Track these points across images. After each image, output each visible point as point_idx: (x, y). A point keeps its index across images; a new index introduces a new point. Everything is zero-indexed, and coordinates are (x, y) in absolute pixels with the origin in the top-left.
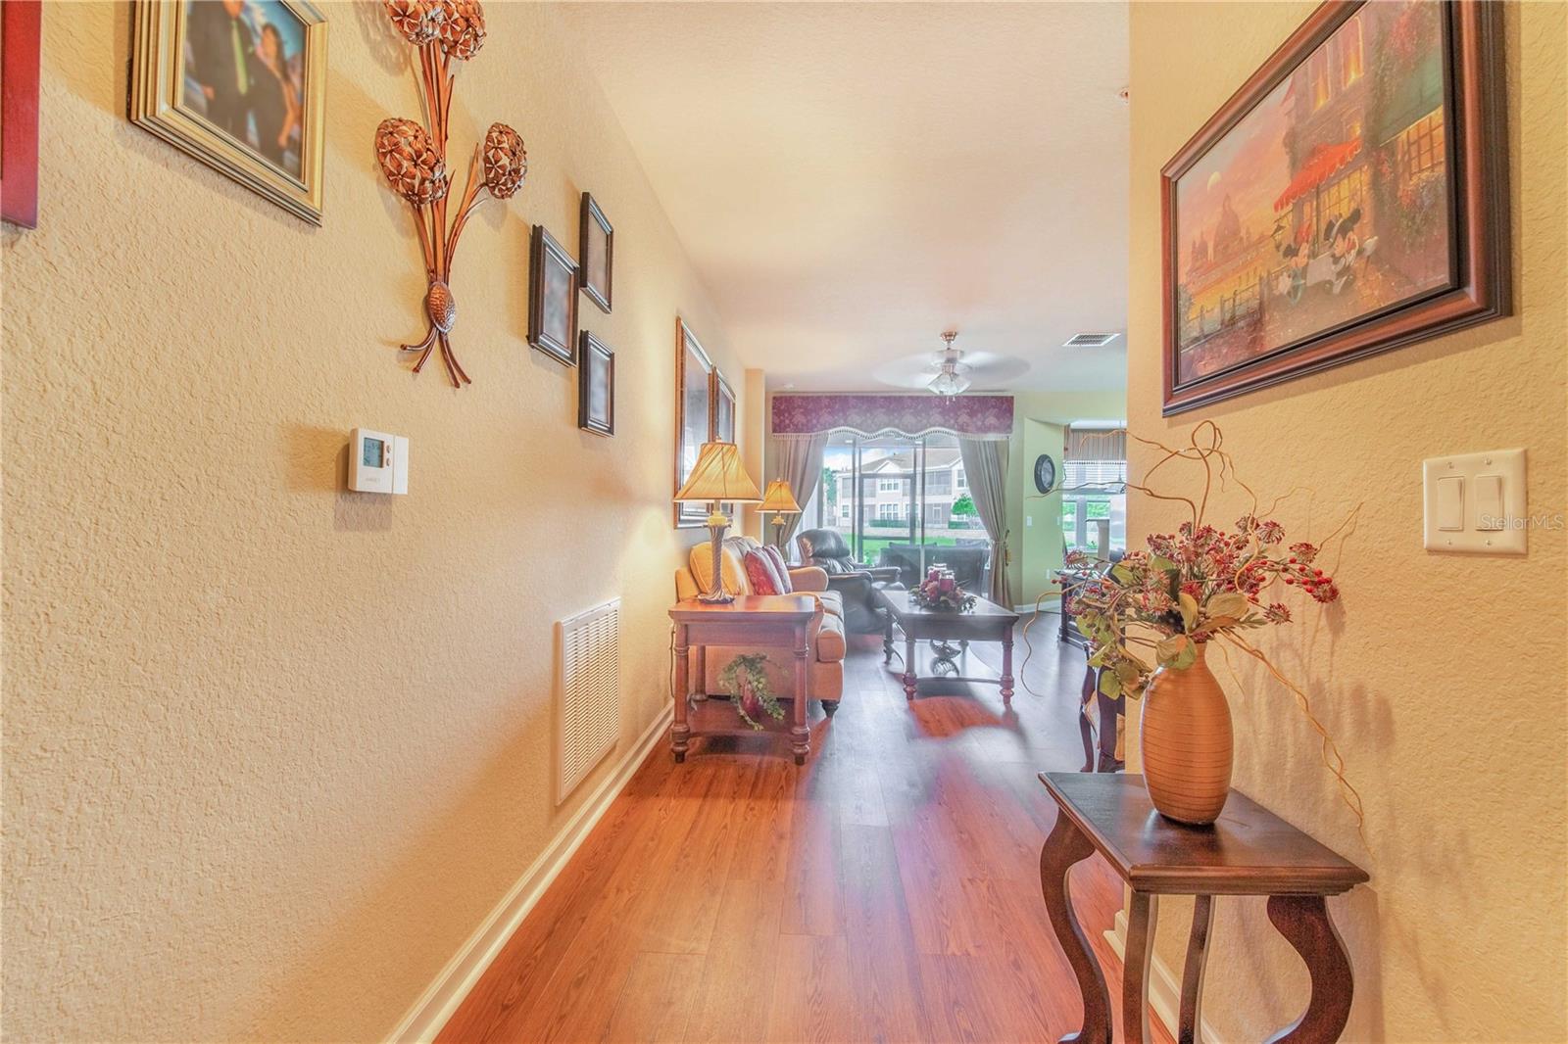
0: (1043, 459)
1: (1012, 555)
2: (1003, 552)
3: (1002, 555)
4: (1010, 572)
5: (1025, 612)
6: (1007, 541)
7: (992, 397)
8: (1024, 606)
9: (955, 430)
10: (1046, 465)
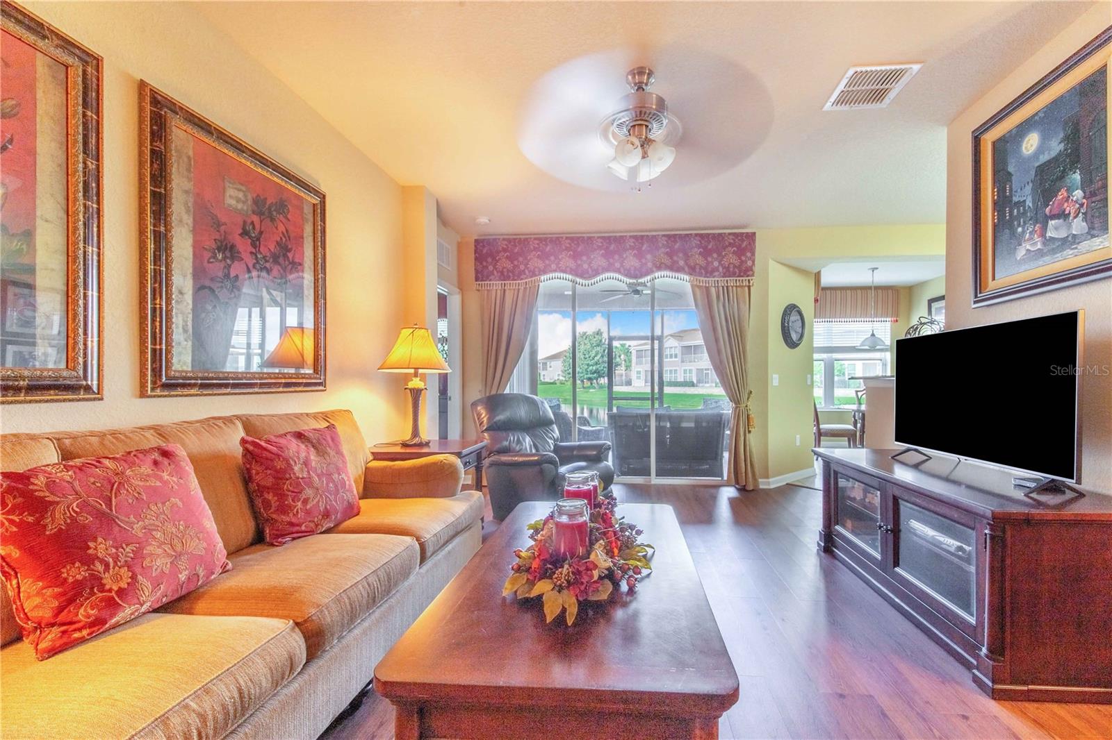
0: (791, 309)
1: (756, 421)
2: (745, 417)
3: (744, 420)
4: (753, 439)
5: (772, 486)
6: (749, 404)
7: (730, 234)
8: (771, 480)
9: (686, 273)
10: (794, 317)
